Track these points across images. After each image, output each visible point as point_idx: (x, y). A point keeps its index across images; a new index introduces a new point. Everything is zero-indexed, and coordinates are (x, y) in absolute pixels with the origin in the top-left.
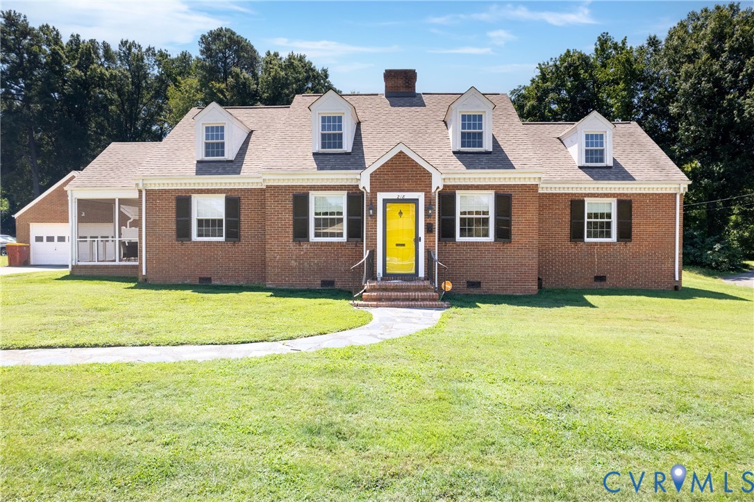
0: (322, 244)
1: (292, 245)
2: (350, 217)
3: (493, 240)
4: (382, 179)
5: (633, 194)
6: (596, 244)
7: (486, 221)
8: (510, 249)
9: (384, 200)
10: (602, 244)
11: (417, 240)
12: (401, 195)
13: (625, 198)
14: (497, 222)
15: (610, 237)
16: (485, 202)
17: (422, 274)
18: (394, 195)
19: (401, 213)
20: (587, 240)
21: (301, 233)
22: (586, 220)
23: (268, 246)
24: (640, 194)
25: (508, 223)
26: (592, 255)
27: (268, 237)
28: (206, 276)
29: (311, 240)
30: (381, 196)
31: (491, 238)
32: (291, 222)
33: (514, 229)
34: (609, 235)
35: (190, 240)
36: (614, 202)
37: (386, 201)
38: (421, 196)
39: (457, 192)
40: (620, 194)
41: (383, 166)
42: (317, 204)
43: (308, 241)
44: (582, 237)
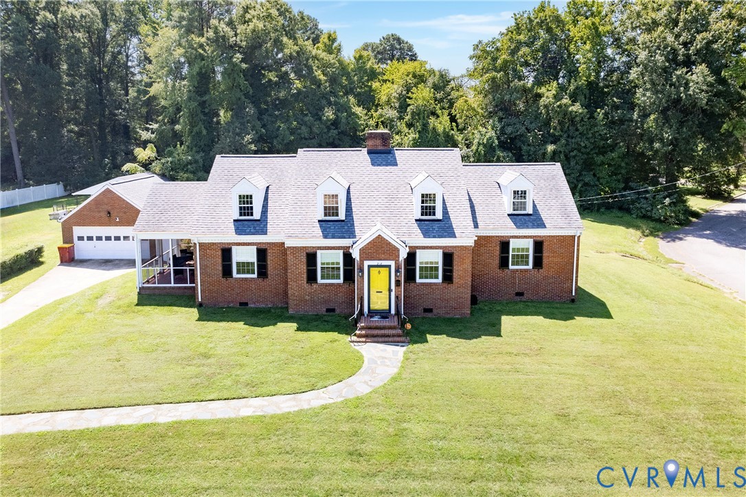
0: (327, 285)
1: (306, 285)
2: (346, 268)
3: (441, 281)
4: (367, 253)
5: (544, 236)
6: (517, 270)
7: (437, 269)
8: (452, 287)
9: (369, 266)
10: (521, 270)
11: (390, 290)
12: (380, 263)
13: (539, 239)
14: (444, 271)
15: (528, 265)
16: (437, 258)
17: (393, 312)
18: (375, 263)
19: (379, 272)
20: (511, 267)
21: (312, 277)
22: (511, 253)
23: (289, 286)
24: (549, 236)
25: (451, 271)
26: (514, 278)
27: (289, 280)
28: (244, 301)
29: (318, 282)
30: (367, 263)
31: (440, 280)
32: (305, 271)
33: (455, 275)
34: (527, 264)
35: (232, 277)
36: (531, 241)
37: (370, 267)
38: (392, 263)
39: (417, 251)
40: (536, 236)
41: (368, 244)
42: (322, 258)
43: (317, 283)
44: (508, 266)
